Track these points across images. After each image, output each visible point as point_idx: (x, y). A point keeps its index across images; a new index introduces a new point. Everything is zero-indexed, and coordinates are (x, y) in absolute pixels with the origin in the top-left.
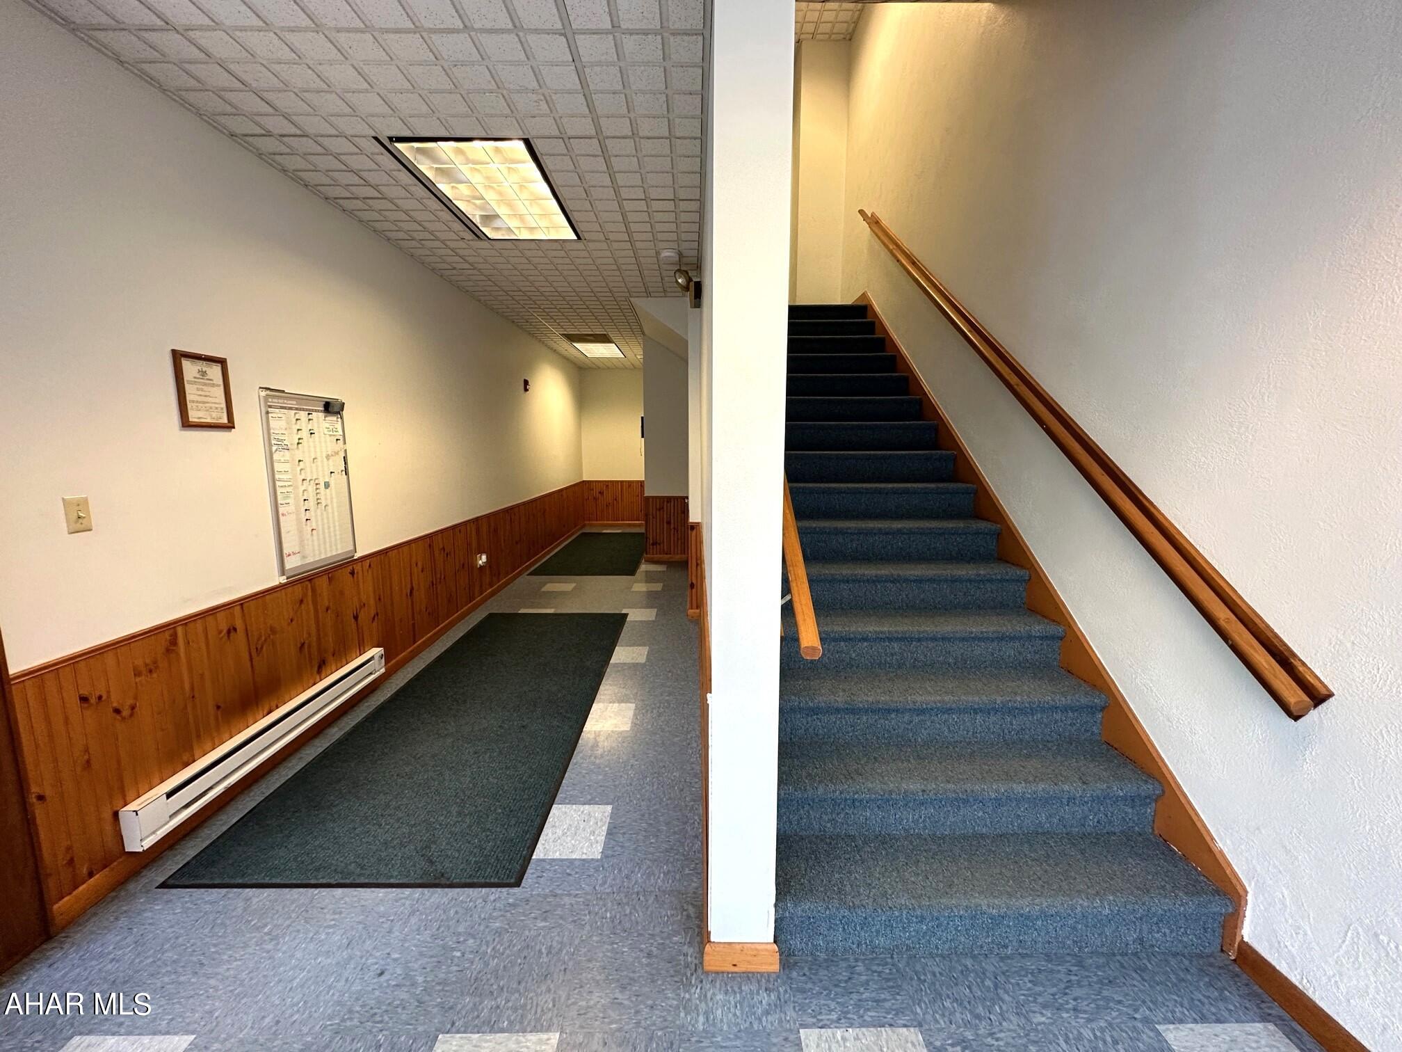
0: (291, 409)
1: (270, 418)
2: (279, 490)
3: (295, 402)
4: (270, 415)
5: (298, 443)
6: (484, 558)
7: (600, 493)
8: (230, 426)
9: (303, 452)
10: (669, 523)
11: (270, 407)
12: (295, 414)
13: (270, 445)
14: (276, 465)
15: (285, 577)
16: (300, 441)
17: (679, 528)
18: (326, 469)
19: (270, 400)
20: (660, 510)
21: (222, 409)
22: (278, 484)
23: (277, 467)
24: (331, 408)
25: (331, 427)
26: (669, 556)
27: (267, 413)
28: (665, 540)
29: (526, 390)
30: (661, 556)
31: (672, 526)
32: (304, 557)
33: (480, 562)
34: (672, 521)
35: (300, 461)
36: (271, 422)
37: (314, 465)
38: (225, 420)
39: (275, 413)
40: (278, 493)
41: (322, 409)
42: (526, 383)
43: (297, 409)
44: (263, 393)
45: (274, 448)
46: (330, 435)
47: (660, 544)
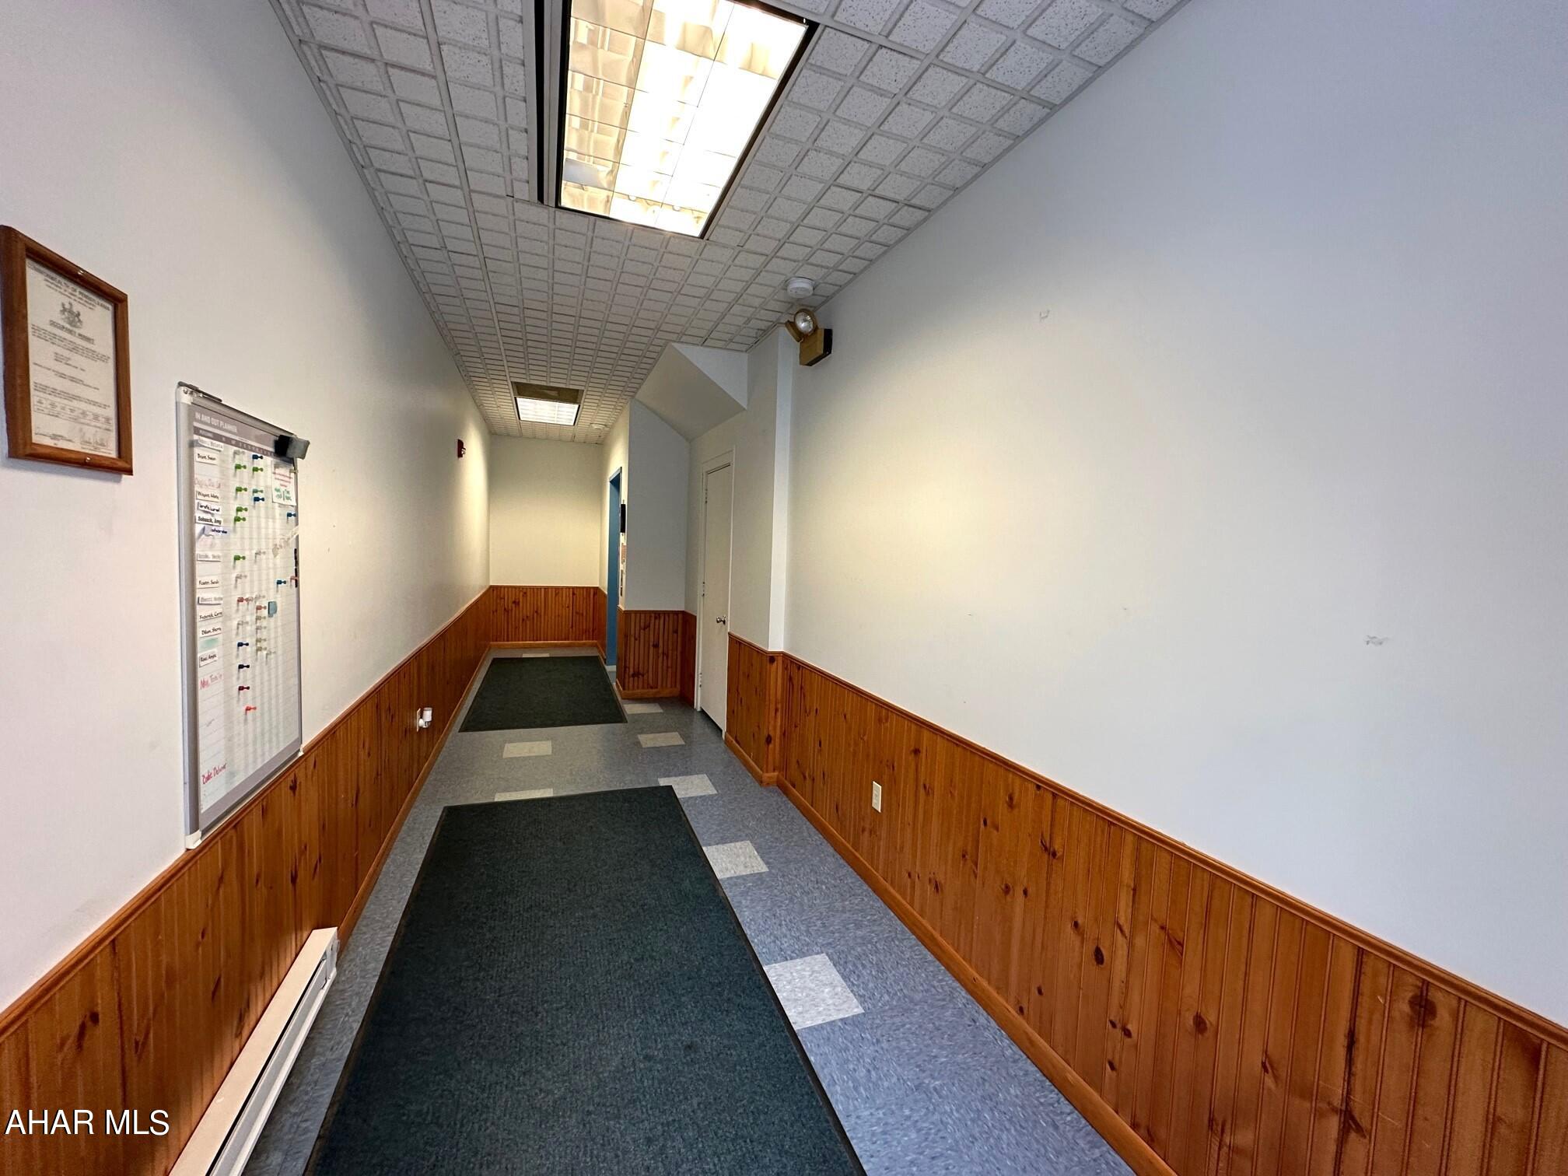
0: (228, 441)
1: (196, 458)
2: (201, 627)
3: (234, 429)
4: (197, 450)
5: (237, 519)
6: (428, 715)
7: (514, 602)
8: (120, 466)
9: (242, 538)
10: (656, 646)
11: (197, 431)
12: (235, 453)
13: (192, 521)
14: (200, 568)
15: (199, 833)
16: (240, 514)
17: (670, 652)
18: (271, 576)
19: (198, 416)
20: (644, 629)
21: (108, 420)
22: (201, 611)
23: (203, 572)
24: (285, 448)
25: (283, 489)
26: (654, 690)
27: (192, 444)
28: (650, 670)
29: (460, 455)
30: (646, 691)
31: (661, 651)
32: (232, 775)
33: (421, 723)
34: (661, 644)
35: (237, 558)
36: (196, 466)
37: (255, 567)
38: (110, 451)
39: (207, 448)
40: (199, 634)
41: (272, 449)
42: (461, 445)
43: (237, 444)
44: (186, 399)
45: (198, 528)
46: (281, 505)
47: (643, 676)
